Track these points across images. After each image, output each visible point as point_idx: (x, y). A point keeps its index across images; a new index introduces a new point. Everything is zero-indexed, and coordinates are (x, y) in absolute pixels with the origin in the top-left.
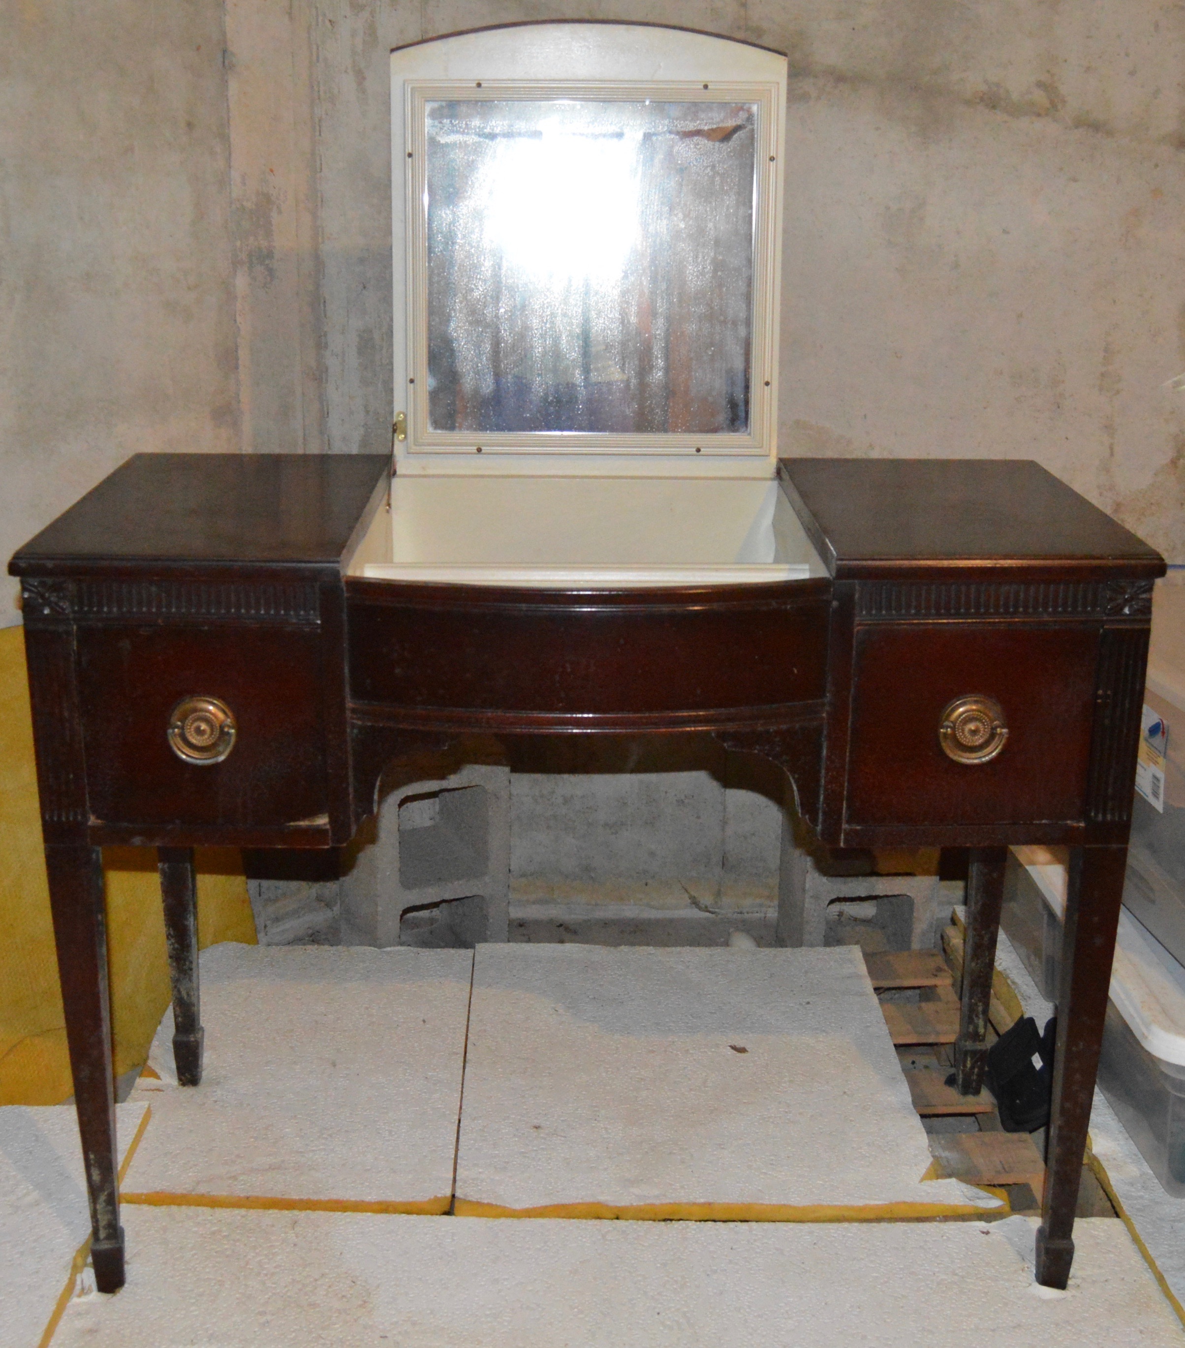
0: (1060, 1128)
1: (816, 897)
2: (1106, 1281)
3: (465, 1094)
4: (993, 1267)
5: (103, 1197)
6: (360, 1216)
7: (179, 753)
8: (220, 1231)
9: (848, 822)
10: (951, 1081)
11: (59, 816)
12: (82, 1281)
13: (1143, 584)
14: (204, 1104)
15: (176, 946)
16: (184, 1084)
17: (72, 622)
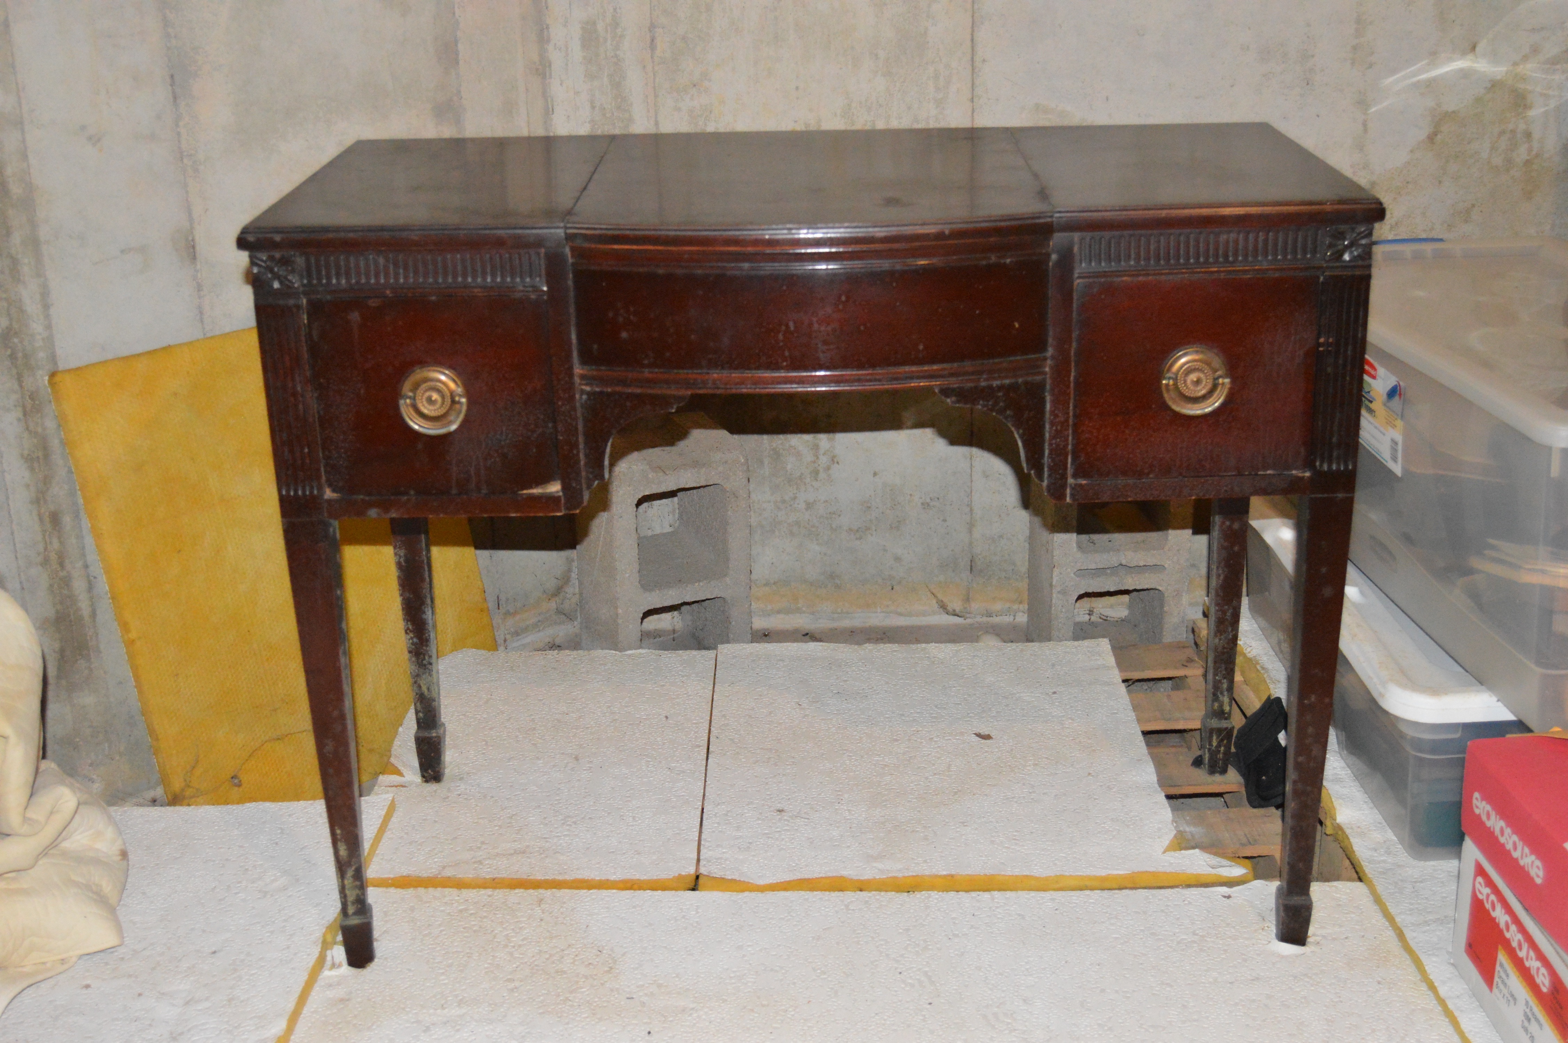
0: (1295, 782)
1: (1064, 592)
2: (1346, 938)
3: (708, 782)
4: (1234, 927)
5: (350, 873)
6: (605, 893)
7: (412, 424)
8: (466, 910)
9: (1075, 476)
10: (1198, 762)
11: (296, 491)
12: (333, 957)
13: (1363, 229)
14: (448, 797)
15: (415, 640)
16: (427, 781)
17: (302, 296)
